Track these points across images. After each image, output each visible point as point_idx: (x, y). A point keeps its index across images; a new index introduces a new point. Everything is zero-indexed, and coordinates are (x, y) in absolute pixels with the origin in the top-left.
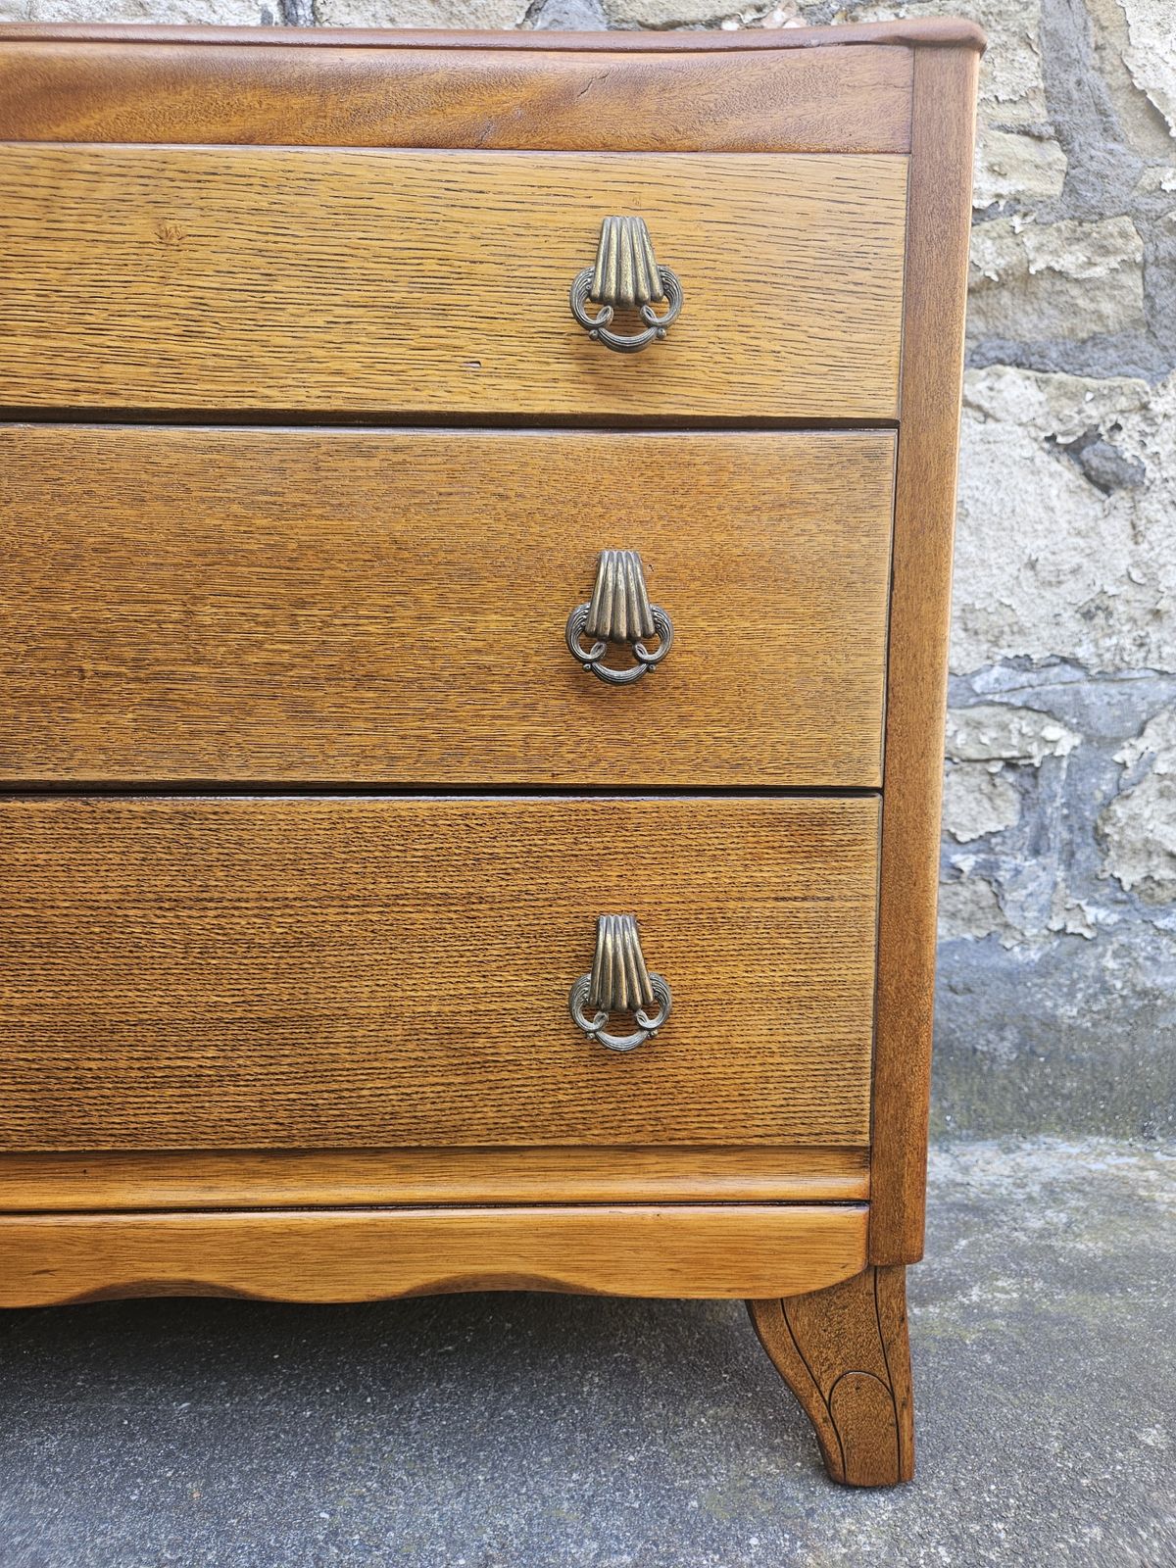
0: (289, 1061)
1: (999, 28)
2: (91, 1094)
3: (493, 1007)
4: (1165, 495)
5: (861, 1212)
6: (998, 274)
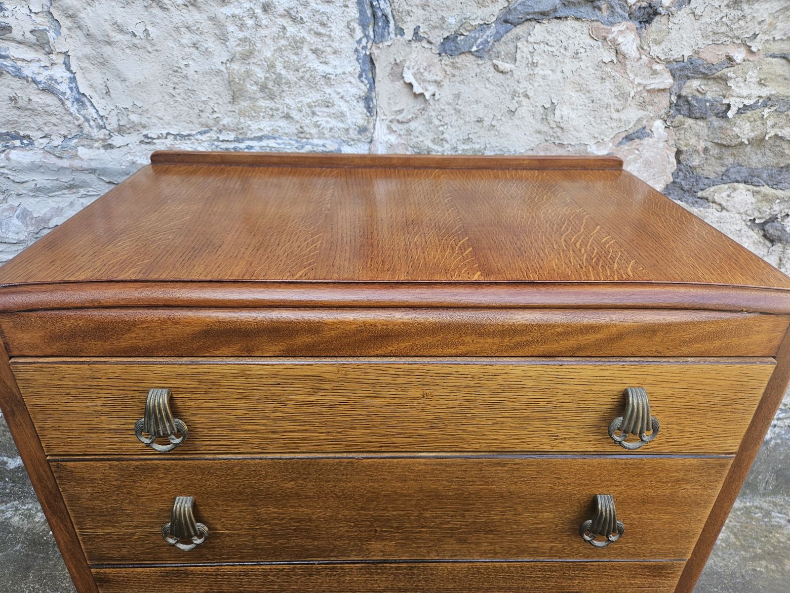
6: (748, 140)
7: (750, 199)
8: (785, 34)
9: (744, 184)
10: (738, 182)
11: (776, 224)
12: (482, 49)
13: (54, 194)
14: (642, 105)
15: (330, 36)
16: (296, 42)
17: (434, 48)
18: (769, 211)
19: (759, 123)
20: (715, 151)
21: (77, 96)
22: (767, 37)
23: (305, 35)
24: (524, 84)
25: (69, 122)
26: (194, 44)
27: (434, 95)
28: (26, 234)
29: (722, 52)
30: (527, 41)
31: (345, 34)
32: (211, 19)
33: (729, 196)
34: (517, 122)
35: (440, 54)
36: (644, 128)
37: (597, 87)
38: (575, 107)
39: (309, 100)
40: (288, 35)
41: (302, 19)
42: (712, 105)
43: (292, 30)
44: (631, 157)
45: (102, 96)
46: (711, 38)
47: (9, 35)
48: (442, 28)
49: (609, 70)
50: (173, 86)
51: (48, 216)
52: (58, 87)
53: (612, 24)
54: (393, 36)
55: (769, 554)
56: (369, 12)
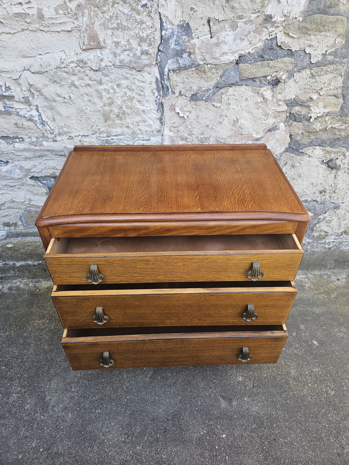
1: (335, 73)
4: (343, 171)
6: (320, 130)
7: (321, 152)
8: (335, 87)
9: (319, 147)
10: (316, 146)
11: (333, 162)
12: (208, 98)
13: (33, 159)
14: (275, 117)
15: (145, 95)
16: (131, 98)
17: (187, 98)
18: (329, 157)
19: (324, 123)
20: (307, 134)
21: (42, 122)
22: (327, 89)
23: (134, 95)
24: (225, 112)
25: (39, 132)
26: (89, 101)
27: (188, 116)
28: (22, 175)
29: (308, 96)
30: (226, 95)
31: (151, 94)
32: (96, 91)
33: (312, 152)
34: (222, 126)
35: (190, 101)
36: (276, 126)
37: (255, 112)
38: (247, 119)
39: (137, 120)
40: (127, 95)
41: (133, 89)
42: (304, 117)
43: (129, 93)
44: (271, 138)
45: (51, 121)
46: (303, 90)
47: (14, 99)
48: (191, 91)
49: (260, 105)
50: (81, 116)
51: (31, 168)
52: (34, 119)
53: (261, 87)
54: (170, 94)
55: (326, 292)
56: (160, 86)
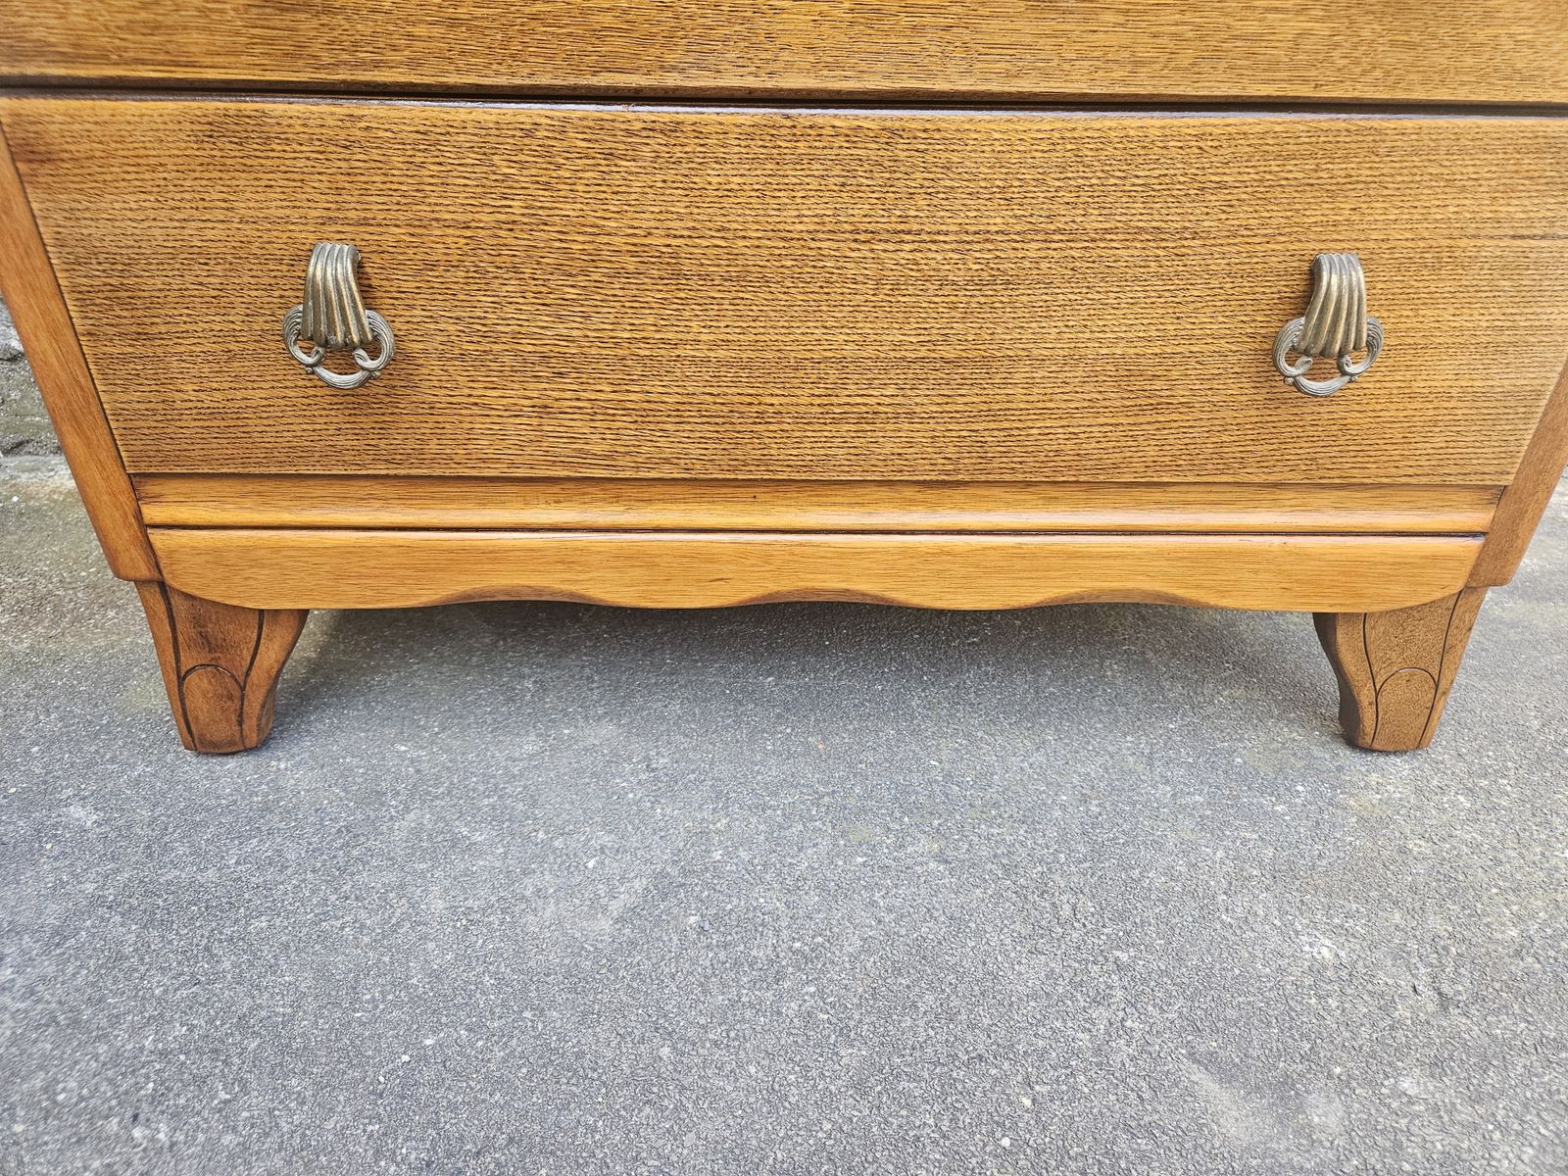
0: (965, 400)
2: (771, 427)
3: (1179, 350)
5: (1476, 543)
